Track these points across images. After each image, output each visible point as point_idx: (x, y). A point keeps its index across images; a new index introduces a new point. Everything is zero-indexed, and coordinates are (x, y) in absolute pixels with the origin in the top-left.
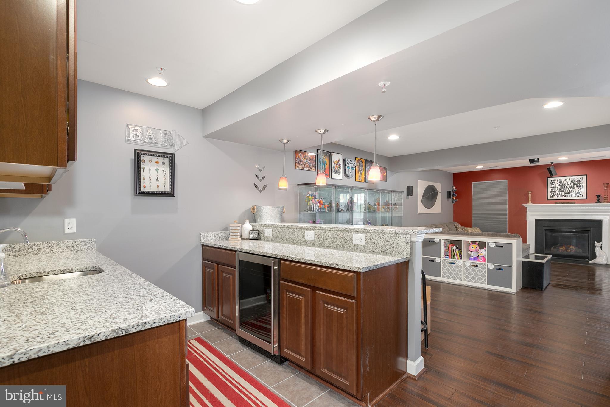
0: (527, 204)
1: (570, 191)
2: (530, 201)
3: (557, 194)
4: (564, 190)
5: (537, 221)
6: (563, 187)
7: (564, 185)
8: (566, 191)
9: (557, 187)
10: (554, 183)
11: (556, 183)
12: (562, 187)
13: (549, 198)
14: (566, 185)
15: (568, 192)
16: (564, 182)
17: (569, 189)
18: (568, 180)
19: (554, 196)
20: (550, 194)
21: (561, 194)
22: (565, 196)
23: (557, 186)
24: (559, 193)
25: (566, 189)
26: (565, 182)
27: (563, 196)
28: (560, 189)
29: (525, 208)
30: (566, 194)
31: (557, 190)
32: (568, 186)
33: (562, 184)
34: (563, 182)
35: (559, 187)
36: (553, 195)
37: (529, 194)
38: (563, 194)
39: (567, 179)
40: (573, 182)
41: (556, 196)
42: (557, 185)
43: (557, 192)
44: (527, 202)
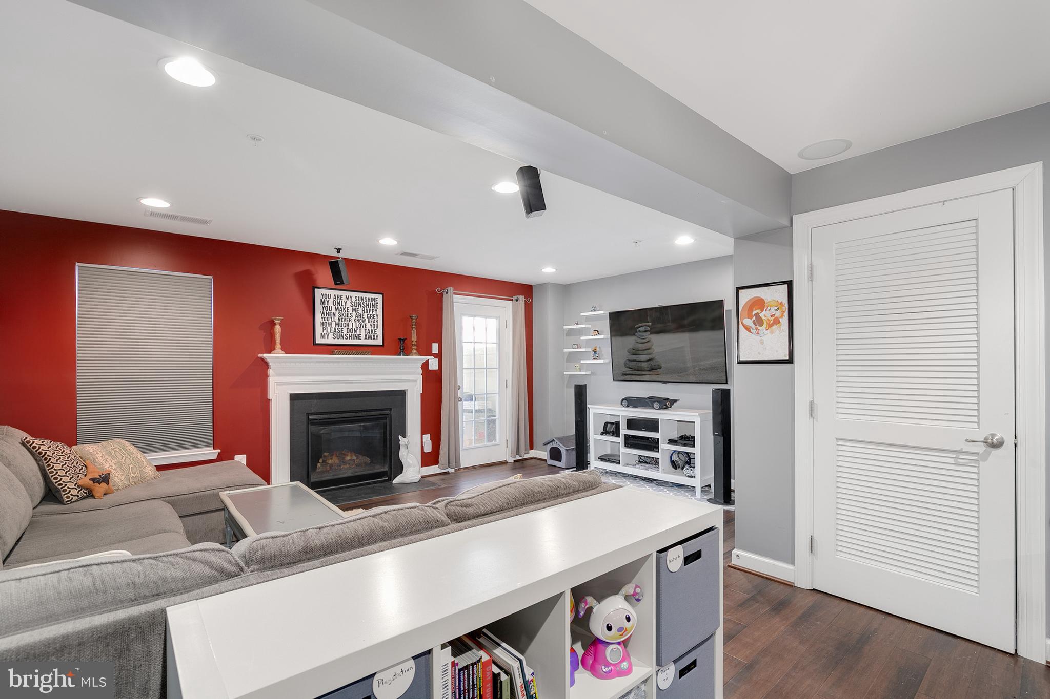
0: (270, 353)
1: (358, 326)
2: (278, 346)
3: (333, 329)
4: (346, 322)
5: (294, 398)
6: (344, 315)
7: (346, 309)
8: (350, 324)
9: (334, 314)
10: (328, 302)
11: (331, 304)
12: (343, 315)
13: (319, 340)
14: (350, 310)
15: (354, 327)
16: (346, 303)
17: (355, 320)
18: (353, 299)
19: (328, 336)
20: (319, 330)
21: (342, 330)
22: (348, 336)
23: (333, 310)
24: (336, 328)
25: (350, 320)
26: (349, 304)
27: (345, 337)
28: (339, 319)
29: (265, 364)
30: (350, 333)
31: (333, 320)
32: (354, 314)
33: (342, 307)
34: (344, 304)
35: (337, 313)
36: (325, 332)
37: (275, 324)
38: (345, 331)
39: (351, 298)
40: (362, 305)
41: (331, 335)
42: (333, 308)
43: (334, 325)
44: (270, 350)
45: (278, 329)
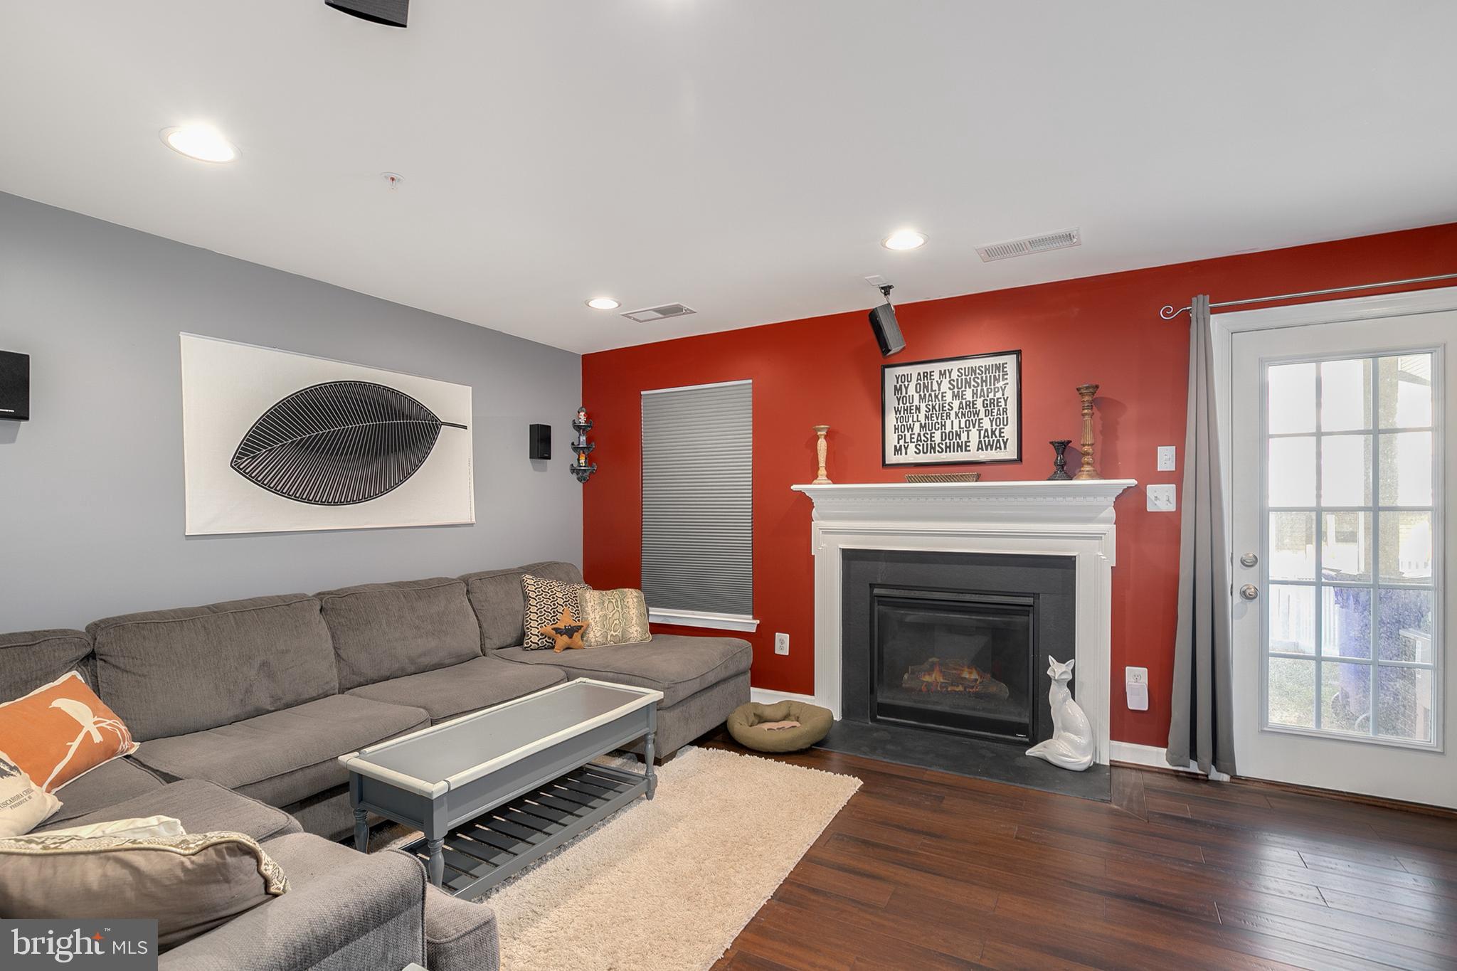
0: (811, 483)
1: (963, 425)
2: (822, 472)
3: (915, 436)
4: (939, 421)
5: (849, 556)
6: (937, 407)
7: (940, 397)
8: (948, 423)
9: (918, 409)
10: (906, 388)
11: (911, 391)
12: (934, 407)
13: (891, 458)
14: (949, 397)
15: (956, 428)
16: (939, 385)
17: (957, 415)
18: (955, 375)
19: (906, 448)
20: (891, 439)
21: (931, 437)
22: (943, 447)
23: (916, 402)
24: (922, 433)
25: (948, 416)
26: (945, 386)
27: (937, 448)
28: (926, 417)
29: (805, 504)
30: (947, 441)
31: (915, 419)
32: (956, 404)
33: (933, 394)
34: (935, 387)
35: (923, 407)
36: (902, 442)
37: (818, 438)
38: (937, 438)
39: (950, 373)
40: (973, 383)
41: (912, 447)
42: (916, 397)
43: (917, 429)
44: (812, 477)
45: (822, 445)
